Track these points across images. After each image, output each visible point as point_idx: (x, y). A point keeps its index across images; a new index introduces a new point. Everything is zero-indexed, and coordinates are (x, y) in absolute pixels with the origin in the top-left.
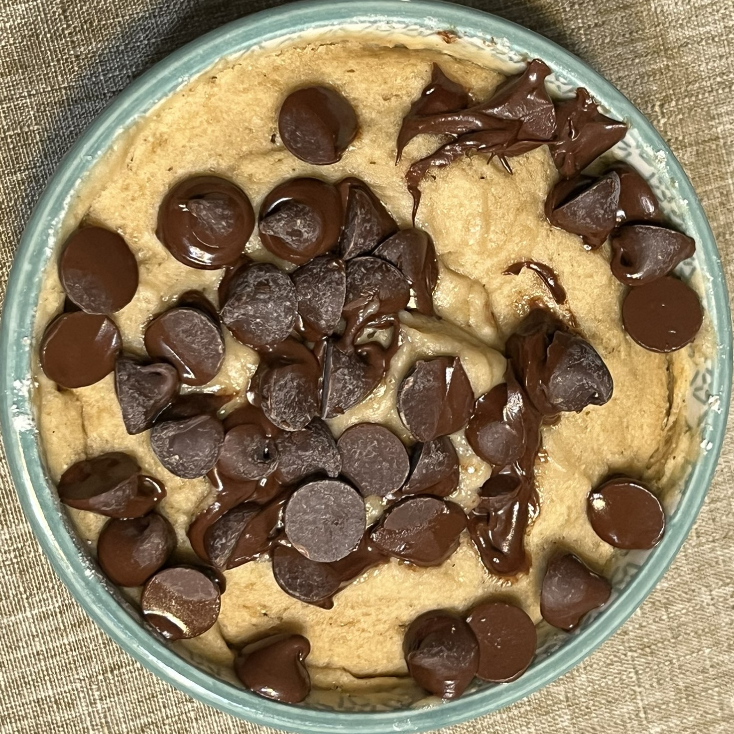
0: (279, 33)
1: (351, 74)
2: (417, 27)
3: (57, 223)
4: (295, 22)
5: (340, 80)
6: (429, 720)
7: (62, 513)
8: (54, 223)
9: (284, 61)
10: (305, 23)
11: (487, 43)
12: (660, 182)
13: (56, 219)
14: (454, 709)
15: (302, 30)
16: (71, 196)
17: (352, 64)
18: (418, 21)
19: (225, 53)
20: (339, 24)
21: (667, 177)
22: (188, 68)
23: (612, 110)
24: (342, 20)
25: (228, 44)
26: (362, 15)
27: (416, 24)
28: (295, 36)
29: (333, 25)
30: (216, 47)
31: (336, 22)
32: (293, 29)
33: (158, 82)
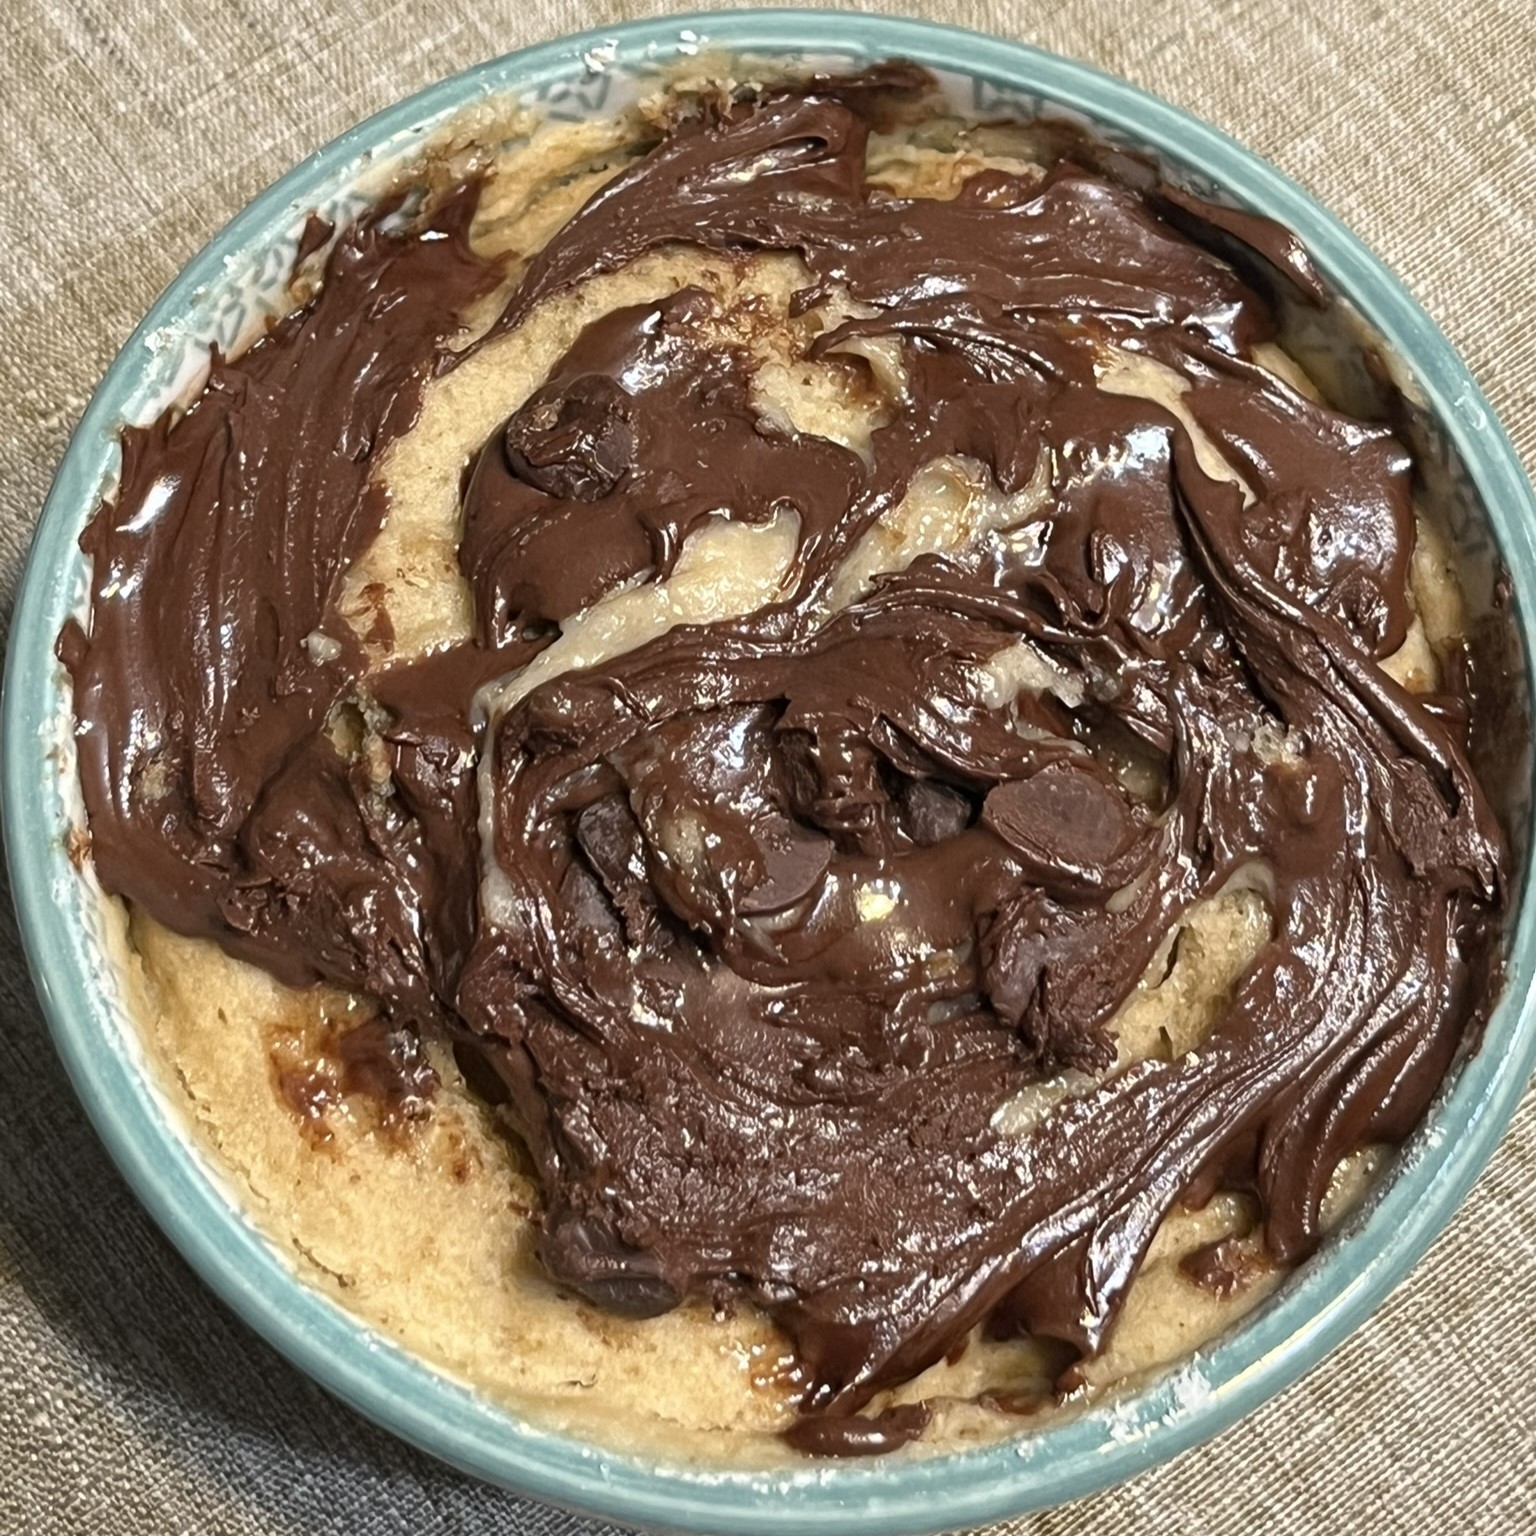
0: (201, 1187)
1: (228, 1013)
2: (82, 915)
3: (762, 1482)
4: (166, 1162)
5: (248, 1031)
6: (1440, 364)
7: (1337, 1242)
8: (764, 1489)
9: (254, 1158)
10: (161, 1142)
11: (61, 764)
12: (208, 324)
13: (756, 1486)
14: (1399, 324)
15: (177, 1142)
16: (697, 1475)
17: (207, 1020)
18: (69, 917)
19: (283, 1277)
20: (136, 1072)
21: (192, 315)
22: (343, 1342)
23: (101, 470)
24: (127, 1070)
25: (263, 1278)
26: (101, 1032)
27: (78, 921)
28: (194, 1153)
29: (143, 1085)
30: (277, 1301)
31: (135, 1081)
32: (182, 1161)
33: (395, 1391)
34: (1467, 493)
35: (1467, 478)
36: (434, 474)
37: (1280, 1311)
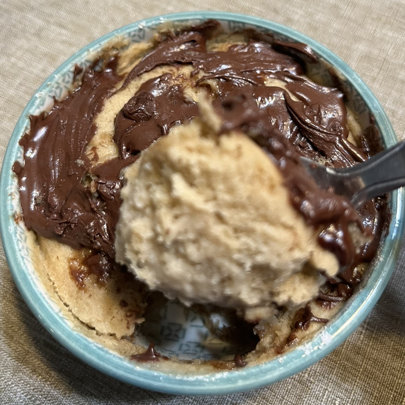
0: (47, 305)
1: (59, 257)
2: (18, 235)
3: (207, 378)
4: (37, 299)
5: (64, 261)
8: (207, 380)
10: (36, 294)
11: (13, 197)
12: (52, 91)
13: (205, 380)
15: (41, 294)
16: (188, 377)
17: (54, 259)
18: (13, 235)
19: (69, 330)
20: (30, 275)
21: (48, 89)
22: (86, 347)
23: (25, 126)
24: (27, 275)
25: (63, 330)
26: (20, 265)
27: (16, 236)
28: (46, 297)
29: (32, 279)
30: (67, 337)
31: (29, 278)
32: (42, 299)
33: (101, 360)
34: (359, 98)
35: (358, 94)
36: (108, 120)
37: (347, 312)
